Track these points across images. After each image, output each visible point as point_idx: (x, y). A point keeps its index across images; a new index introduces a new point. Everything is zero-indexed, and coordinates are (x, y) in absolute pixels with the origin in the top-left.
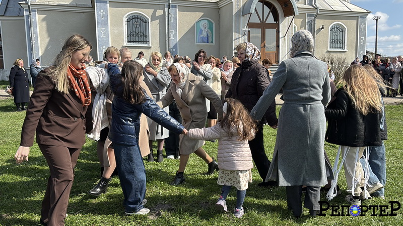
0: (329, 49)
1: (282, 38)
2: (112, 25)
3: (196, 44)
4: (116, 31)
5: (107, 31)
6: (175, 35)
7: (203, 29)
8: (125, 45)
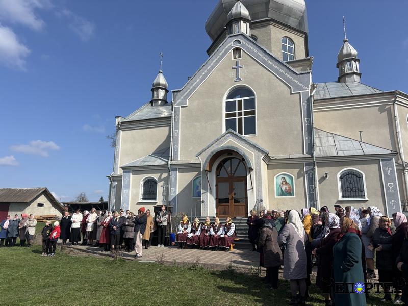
0: (341, 199)
1: (249, 190)
2: (132, 187)
3: (192, 198)
4: (135, 192)
5: (128, 192)
6: (175, 192)
7: (198, 184)
8: (140, 201)
